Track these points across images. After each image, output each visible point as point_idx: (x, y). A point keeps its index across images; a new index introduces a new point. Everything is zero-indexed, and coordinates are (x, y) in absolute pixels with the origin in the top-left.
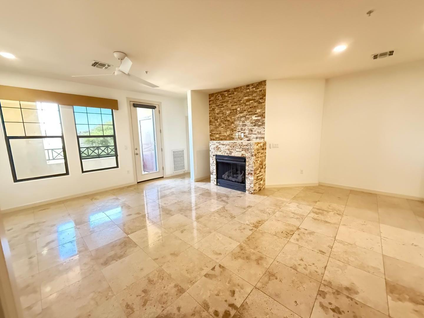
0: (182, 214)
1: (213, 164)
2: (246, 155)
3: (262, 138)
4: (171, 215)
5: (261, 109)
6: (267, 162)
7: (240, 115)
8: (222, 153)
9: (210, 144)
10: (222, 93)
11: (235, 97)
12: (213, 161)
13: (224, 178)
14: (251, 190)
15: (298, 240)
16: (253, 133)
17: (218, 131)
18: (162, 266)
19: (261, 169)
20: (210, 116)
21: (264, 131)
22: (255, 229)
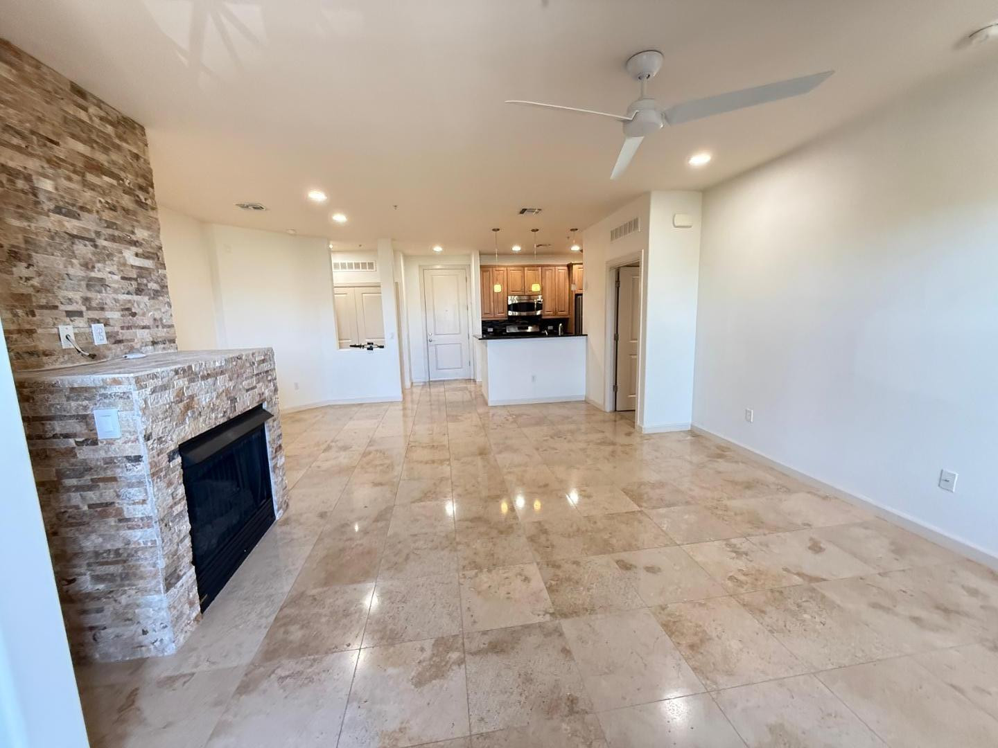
3: (170, 341)
8: (206, 421)
16: (139, 323)
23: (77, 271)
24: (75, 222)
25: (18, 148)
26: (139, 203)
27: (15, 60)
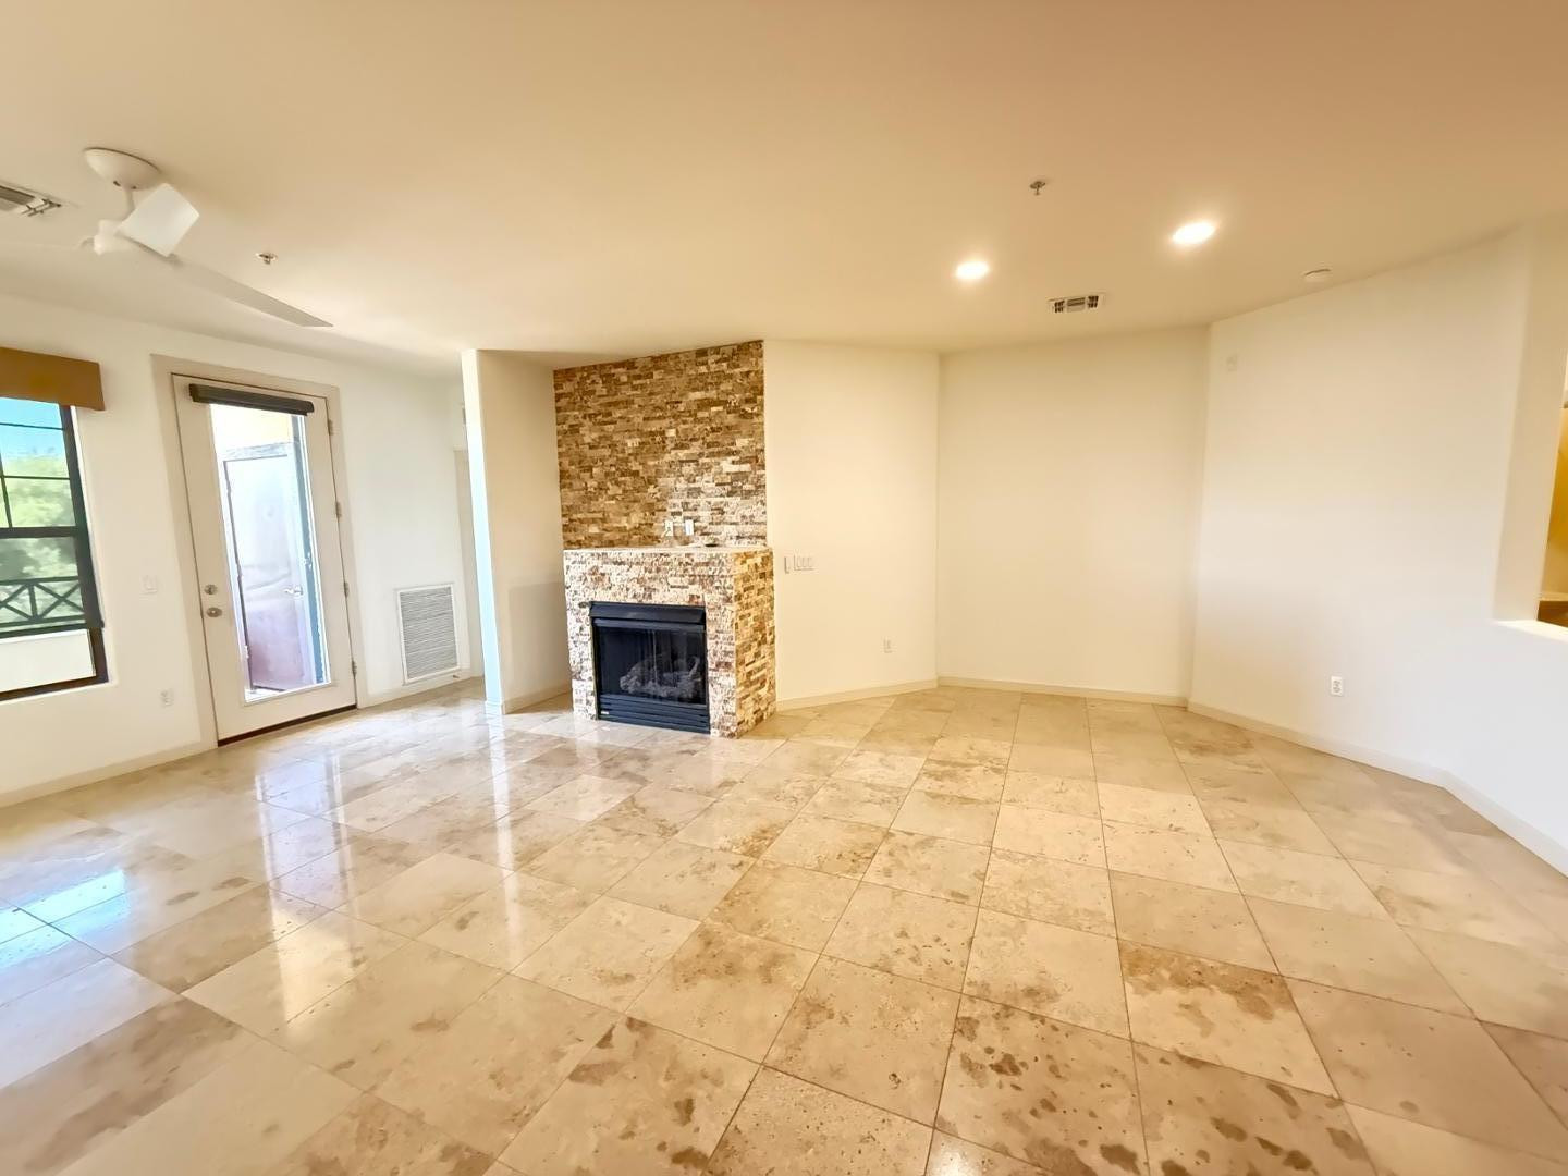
0: (456, 851)
1: (581, 637)
2: (707, 600)
3: (757, 537)
4: (406, 865)
5: (751, 436)
6: (778, 621)
7: (676, 454)
8: (615, 595)
9: (566, 563)
10: (605, 372)
11: (658, 389)
12: (580, 624)
13: (626, 687)
14: (729, 724)
15: (888, 873)
16: (728, 519)
17: (594, 512)
18: (374, 1088)
19: (759, 644)
20: (560, 454)
21: (764, 513)
22: (752, 861)
23: (682, 485)
24: (686, 451)
25: (659, 418)
26: (745, 415)
27: (663, 364)
